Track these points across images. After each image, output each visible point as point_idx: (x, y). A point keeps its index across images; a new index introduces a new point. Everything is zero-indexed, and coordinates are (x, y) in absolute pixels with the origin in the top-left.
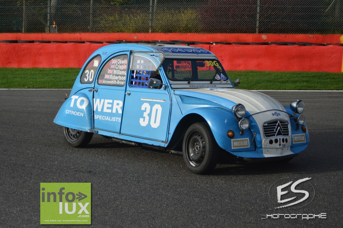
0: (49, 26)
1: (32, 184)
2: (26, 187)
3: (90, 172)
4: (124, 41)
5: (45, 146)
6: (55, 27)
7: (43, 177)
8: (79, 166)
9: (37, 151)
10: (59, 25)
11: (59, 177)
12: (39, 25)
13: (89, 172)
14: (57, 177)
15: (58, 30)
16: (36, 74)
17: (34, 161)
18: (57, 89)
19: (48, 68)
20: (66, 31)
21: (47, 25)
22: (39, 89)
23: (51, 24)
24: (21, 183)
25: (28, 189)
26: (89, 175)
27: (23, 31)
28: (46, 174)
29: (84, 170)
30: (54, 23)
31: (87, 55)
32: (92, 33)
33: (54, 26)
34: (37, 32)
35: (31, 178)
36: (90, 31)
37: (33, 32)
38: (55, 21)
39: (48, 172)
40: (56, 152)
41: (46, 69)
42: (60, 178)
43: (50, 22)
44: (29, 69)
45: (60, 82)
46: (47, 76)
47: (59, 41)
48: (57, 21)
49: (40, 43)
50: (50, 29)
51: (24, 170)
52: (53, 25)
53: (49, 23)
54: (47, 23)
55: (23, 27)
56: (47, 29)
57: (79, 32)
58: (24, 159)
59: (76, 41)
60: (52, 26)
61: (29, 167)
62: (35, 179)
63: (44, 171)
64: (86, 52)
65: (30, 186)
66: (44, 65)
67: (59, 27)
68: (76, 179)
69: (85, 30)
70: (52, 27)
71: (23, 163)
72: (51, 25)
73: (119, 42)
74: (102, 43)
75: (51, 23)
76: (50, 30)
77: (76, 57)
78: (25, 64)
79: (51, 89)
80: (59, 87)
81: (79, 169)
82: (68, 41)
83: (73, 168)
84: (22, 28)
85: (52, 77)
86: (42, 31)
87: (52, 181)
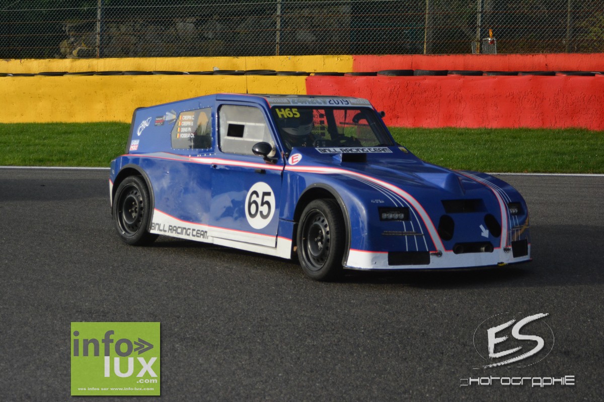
0: (479, 39)
3: (567, 353)
5: (471, 294)
6: (492, 42)
7: (467, 361)
9: (453, 305)
10: (500, 37)
12: (459, 38)
13: (565, 353)
15: (498, 49)
16: (452, 141)
17: (448, 326)
19: (476, 129)
20: (515, 49)
21: (475, 37)
23: (484, 35)
26: (566, 359)
27: (425, 51)
28: (472, 354)
30: (491, 33)
31: (560, 102)
32: (571, 55)
33: (490, 39)
34: (454, 53)
35: (440, 361)
36: (566, 51)
37: (447, 53)
38: (492, 28)
40: (495, 308)
41: (471, 130)
43: (481, 31)
44: (437, 131)
45: (502, 157)
46: (474, 144)
47: (501, 70)
48: (496, 28)
49: (459, 76)
50: (481, 45)
52: (489, 37)
53: (479, 34)
54: (475, 33)
55: (424, 42)
56: (475, 46)
57: (542, 52)
58: (426, 320)
59: (536, 70)
60: (486, 39)
61: (437, 339)
63: (468, 348)
64: (558, 94)
66: (467, 122)
67: (500, 42)
69: (557, 48)
70: (485, 40)
71: (425, 331)
72: (484, 37)
74: (593, 75)
75: (484, 33)
76: (481, 49)
77: (535, 106)
78: (429, 121)
80: (500, 168)
82: (520, 70)
84: (423, 44)
85: (485, 148)
86: (466, 50)
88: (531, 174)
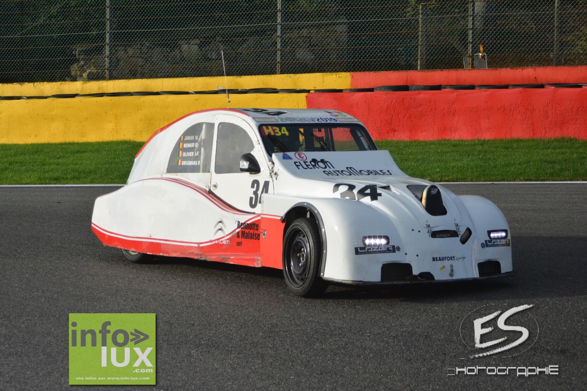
0: (471, 55)
2: (435, 380)
3: (563, 352)
6: (483, 57)
8: (541, 340)
9: (453, 308)
10: (491, 53)
12: (451, 54)
13: (561, 351)
15: (489, 64)
16: (447, 152)
17: (449, 328)
18: (489, 183)
19: (469, 141)
20: (505, 64)
21: (467, 53)
22: (453, 183)
23: (476, 50)
24: (424, 372)
27: (419, 67)
29: (550, 347)
30: (481, 49)
31: (550, 113)
32: (558, 68)
33: (481, 55)
34: (447, 68)
36: (554, 64)
37: (440, 68)
38: (483, 44)
41: (465, 141)
43: (473, 46)
44: (433, 143)
45: (495, 167)
46: (469, 155)
47: (492, 84)
48: (487, 44)
49: (453, 90)
50: (473, 60)
52: (480, 52)
53: (471, 50)
54: (467, 48)
55: (418, 59)
56: (467, 60)
57: (531, 66)
58: (428, 323)
59: (526, 83)
60: (477, 54)
61: (439, 340)
64: (547, 106)
66: (461, 134)
67: (491, 57)
69: (545, 62)
70: (476, 56)
71: (427, 333)
72: (475, 53)
74: (581, 87)
75: (475, 48)
76: (473, 64)
77: (526, 117)
78: (424, 133)
79: (478, 181)
80: (493, 178)
81: (539, 345)
82: (511, 83)
84: (417, 60)
85: (479, 158)
86: (457, 64)
88: (524, 183)
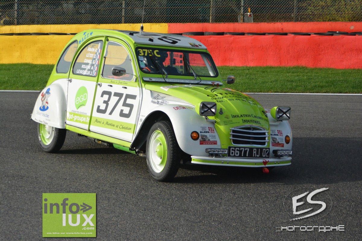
0: (243, 14)
1: (222, 212)
2: (215, 215)
4: (338, 32)
6: (250, 15)
8: (281, 191)
10: (255, 13)
11: (255, 203)
12: (231, 13)
14: (253, 204)
15: (254, 19)
16: (226, 74)
18: (252, 93)
19: (241, 67)
20: (263, 20)
21: (240, 13)
24: (208, 210)
25: (217, 218)
27: (210, 21)
30: (249, 10)
31: (290, 51)
32: (297, 23)
34: (228, 22)
36: (294, 20)
37: (223, 22)
38: (250, 7)
39: (242, 198)
41: (238, 67)
42: (257, 204)
46: (240, 76)
47: (256, 32)
49: (231, 35)
50: (244, 17)
51: (212, 193)
52: (248, 12)
53: (243, 10)
54: (240, 10)
56: (240, 18)
57: (280, 21)
59: (276, 32)
60: (246, 13)
62: (226, 206)
64: (289, 46)
65: (219, 214)
66: (236, 63)
67: (255, 16)
68: (277, 206)
69: (288, 19)
73: (331, 33)
74: (310, 35)
75: (245, 10)
76: (244, 20)
77: (276, 53)
79: (245, 92)
80: (255, 90)
81: (280, 194)
82: (267, 32)
83: (273, 193)
84: (209, 16)
85: (247, 78)
86: (235, 20)
87: (247, 208)
88: (274, 93)
